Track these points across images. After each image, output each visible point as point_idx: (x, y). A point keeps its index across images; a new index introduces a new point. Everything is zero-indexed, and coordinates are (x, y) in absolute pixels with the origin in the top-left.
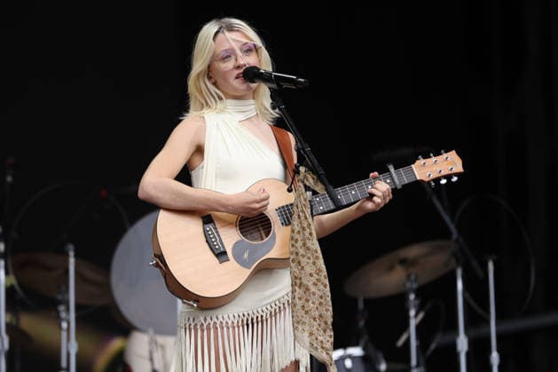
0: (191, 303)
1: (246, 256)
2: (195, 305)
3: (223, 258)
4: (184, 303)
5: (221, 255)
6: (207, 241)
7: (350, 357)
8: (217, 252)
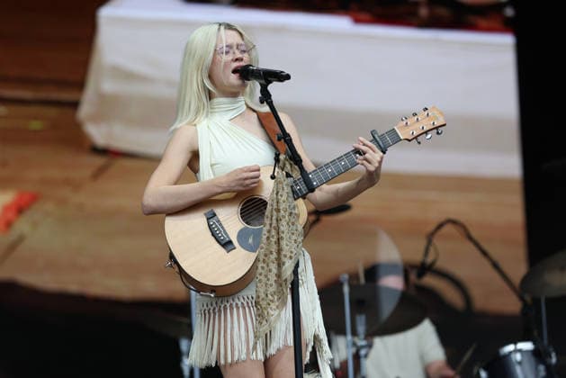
0: (208, 294)
1: (251, 241)
2: (212, 295)
3: (230, 247)
4: (202, 295)
5: (227, 245)
6: (213, 235)
7: (520, 351)
8: (223, 242)
